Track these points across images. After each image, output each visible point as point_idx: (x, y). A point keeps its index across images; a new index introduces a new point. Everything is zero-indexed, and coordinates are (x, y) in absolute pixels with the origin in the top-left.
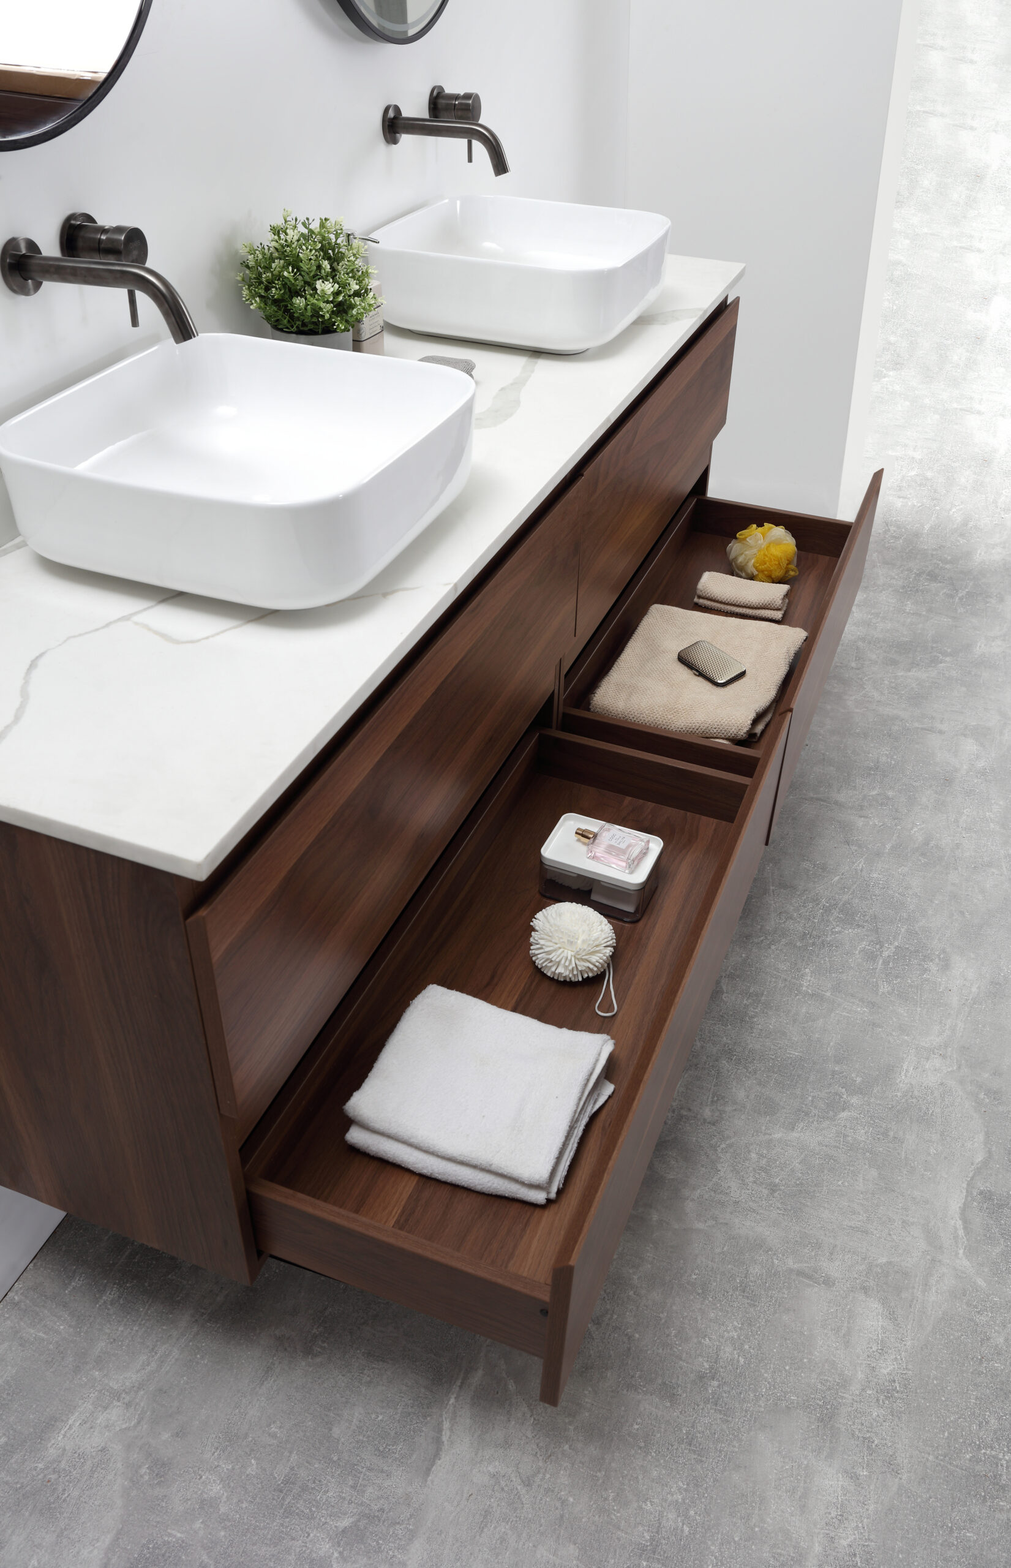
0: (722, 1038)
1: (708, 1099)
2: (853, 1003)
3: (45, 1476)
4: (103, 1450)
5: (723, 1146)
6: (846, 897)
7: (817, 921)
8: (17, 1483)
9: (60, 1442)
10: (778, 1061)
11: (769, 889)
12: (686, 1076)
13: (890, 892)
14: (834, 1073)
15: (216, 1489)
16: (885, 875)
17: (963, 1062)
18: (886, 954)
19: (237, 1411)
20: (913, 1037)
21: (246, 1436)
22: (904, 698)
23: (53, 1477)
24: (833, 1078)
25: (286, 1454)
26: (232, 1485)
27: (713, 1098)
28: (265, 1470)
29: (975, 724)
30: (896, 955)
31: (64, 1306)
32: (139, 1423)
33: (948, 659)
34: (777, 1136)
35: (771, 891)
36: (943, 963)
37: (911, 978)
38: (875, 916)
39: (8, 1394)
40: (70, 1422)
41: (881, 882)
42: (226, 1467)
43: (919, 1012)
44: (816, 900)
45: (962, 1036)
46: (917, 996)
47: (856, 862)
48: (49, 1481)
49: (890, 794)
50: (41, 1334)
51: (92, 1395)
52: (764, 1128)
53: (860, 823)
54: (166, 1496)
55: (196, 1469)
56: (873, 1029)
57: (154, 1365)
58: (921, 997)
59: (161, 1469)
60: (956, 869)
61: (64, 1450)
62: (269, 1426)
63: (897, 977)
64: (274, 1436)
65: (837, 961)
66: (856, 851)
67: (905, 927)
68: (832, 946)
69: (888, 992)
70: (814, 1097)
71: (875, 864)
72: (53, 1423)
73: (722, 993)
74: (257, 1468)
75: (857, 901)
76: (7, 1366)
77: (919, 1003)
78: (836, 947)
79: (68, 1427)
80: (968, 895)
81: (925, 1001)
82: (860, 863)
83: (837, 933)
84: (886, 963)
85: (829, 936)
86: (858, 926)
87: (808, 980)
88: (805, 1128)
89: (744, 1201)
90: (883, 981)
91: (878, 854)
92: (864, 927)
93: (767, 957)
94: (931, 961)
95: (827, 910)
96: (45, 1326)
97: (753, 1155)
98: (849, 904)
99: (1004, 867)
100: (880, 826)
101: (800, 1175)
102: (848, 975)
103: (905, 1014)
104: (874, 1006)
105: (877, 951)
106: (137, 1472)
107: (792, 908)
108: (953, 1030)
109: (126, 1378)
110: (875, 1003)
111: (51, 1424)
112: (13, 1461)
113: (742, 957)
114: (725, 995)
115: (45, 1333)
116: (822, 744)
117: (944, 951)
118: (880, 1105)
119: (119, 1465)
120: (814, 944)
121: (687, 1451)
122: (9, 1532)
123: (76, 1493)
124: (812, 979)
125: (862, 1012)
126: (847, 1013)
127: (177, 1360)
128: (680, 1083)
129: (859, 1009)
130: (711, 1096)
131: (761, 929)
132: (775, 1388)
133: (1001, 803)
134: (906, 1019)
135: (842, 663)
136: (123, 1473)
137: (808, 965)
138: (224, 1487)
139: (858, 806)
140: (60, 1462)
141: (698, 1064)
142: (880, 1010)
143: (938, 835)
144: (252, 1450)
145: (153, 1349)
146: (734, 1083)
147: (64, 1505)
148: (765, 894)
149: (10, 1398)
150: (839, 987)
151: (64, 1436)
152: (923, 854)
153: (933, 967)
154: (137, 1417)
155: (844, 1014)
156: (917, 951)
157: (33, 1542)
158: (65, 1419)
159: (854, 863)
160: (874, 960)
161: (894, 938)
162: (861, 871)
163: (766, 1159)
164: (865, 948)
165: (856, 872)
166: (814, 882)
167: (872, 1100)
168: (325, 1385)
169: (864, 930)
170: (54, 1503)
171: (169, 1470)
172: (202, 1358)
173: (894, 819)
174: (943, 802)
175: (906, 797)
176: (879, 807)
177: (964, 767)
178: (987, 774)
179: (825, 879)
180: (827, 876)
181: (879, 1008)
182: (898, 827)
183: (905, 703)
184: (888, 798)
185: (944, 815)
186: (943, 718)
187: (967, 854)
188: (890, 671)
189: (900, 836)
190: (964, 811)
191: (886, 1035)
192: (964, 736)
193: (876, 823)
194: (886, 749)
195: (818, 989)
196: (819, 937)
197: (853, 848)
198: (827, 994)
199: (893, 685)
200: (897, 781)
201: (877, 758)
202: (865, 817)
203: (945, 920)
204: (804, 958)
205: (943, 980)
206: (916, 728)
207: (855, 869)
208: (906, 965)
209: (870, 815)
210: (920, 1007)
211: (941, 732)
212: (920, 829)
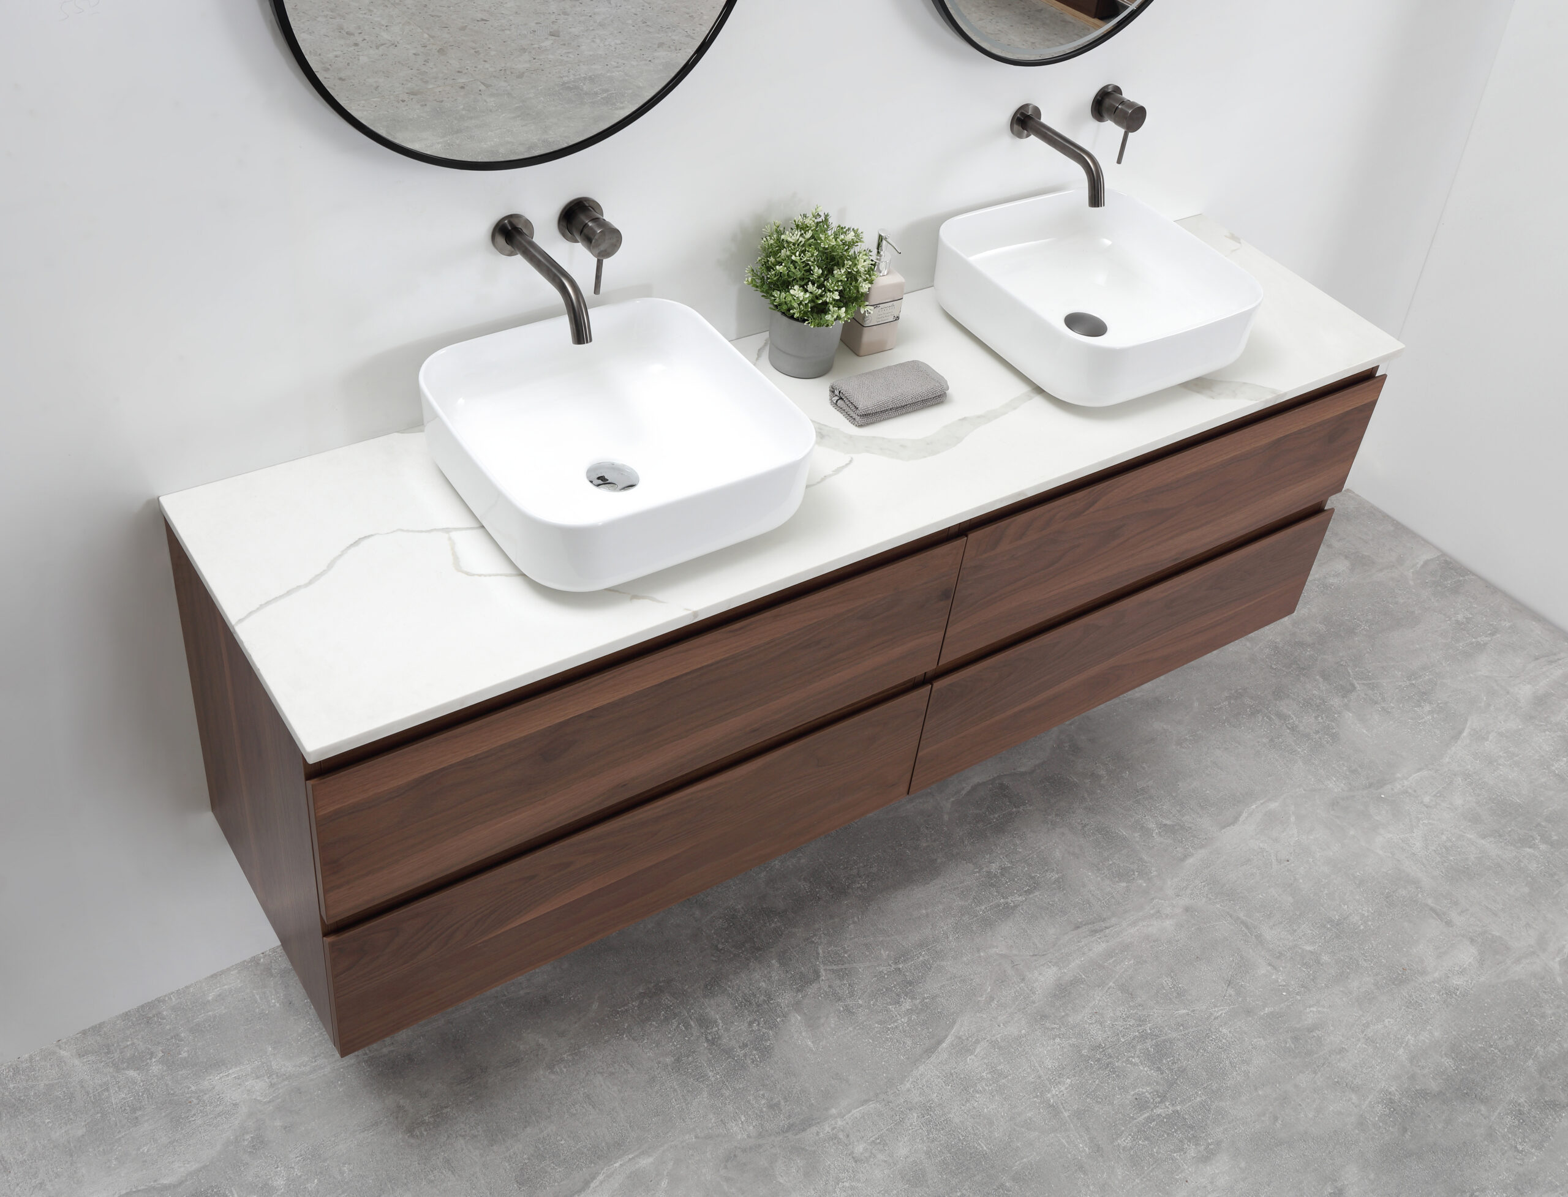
0: (933, 1093)
1: (872, 1137)
2: (1081, 1136)
3: (190, 1097)
4: (235, 1105)
5: (847, 1184)
7: (1123, 1040)
8: (172, 1089)
9: (216, 1081)
10: (963, 1144)
11: (1108, 984)
12: (872, 1106)
13: (1224, 1056)
14: (1002, 1186)
15: (280, 1182)
16: (1235, 1037)
18: (1158, 1111)
19: (333, 1139)
21: (325, 1160)
22: (1446, 864)
23: (195, 1101)
24: (996, 1190)
25: (340, 1191)
26: (292, 1187)
27: (876, 1139)
28: (318, 1192)
29: (1498, 934)
30: (1167, 1119)
31: (285, 987)
32: (269, 1102)
33: (1543, 847)
35: (1108, 986)
36: (1205, 1154)
37: (1159, 1148)
39: (210, 1025)
40: (230, 1071)
41: (1224, 1041)
42: (297, 1172)
43: (1135, 1183)
46: (1148, 1169)
47: (1220, 1006)
48: (190, 1102)
49: (1325, 958)
50: (257, 997)
51: (256, 1062)
53: (1263, 970)
54: (247, 1164)
55: (279, 1160)
56: (1076, 1171)
57: (308, 1068)
58: (1151, 1171)
59: (259, 1144)
60: (1315, 1073)
61: (214, 1088)
62: (344, 1164)
63: (1147, 1139)
64: (342, 1173)
65: (1105, 1089)
66: (1230, 996)
67: (1204, 1098)
68: (1114, 1072)
69: (1124, 1147)
71: (1235, 1020)
72: (220, 1065)
73: (972, 1054)
74: (315, 1187)
75: (1181, 1044)
76: (223, 1005)
77: (1143, 1176)
78: (1118, 1076)
79: (227, 1073)
80: (1300, 1105)
81: (1151, 1177)
82: (1222, 1010)
83: (1131, 1063)
84: (1150, 1119)
85: (1120, 1062)
86: (1159, 1069)
87: (1059, 1091)
90: (1130, 1135)
91: (1249, 1012)
92: (1162, 1074)
93: (1043, 1045)
94: (1196, 1145)
95: (1143, 1037)
96: (264, 993)
98: (1171, 1043)
99: (1369, 1100)
100: (1280, 986)
102: (1103, 1109)
103: (1120, 1177)
104: (1098, 1151)
105: (1152, 1103)
106: (243, 1134)
109: (285, 1065)
110: (1102, 1148)
111: (217, 1064)
112: (180, 1073)
113: (1020, 1031)
114: (973, 1057)
115: (260, 998)
116: (1305, 868)
117: (1219, 1143)
119: (237, 1122)
122: (146, 1118)
123: (199, 1122)
124: (1065, 1092)
125: (1081, 1149)
126: (1067, 1142)
127: (324, 1075)
128: (861, 1108)
129: (1081, 1145)
130: (877, 1136)
131: (1063, 1017)
133: (1436, 1034)
134: (1117, 1182)
135: (1415, 791)
136: (235, 1130)
137: (1075, 1076)
138: (285, 1185)
139: (1278, 953)
140: (205, 1094)
141: (891, 1102)
142: (1100, 1159)
143: (1331, 1028)
144: (321, 1173)
145: (316, 1057)
146: (906, 1139)
147: (188, 1125)
148: (1099, 986)
149: (208, 1028)
150: (1083, 1114)
151: (221, 1078)
152: (1296, 1039)
153: (1192, 1151)
154: (271, 1097)
155: (1064, 1141)
156: (1192, 1127)
157: (154, 1135)
158: (229, 1067)
159: (1215, 1006)
160: (1141, 1111)
161: (1182, 1102)
162: (1216, 1018)
164: (1144, 1093)
165: (1209, 1017)
166: (1158, 1002)
168: (402, 1162)
169: (1160, 1076)
170: (183, 1119)
171: (263, 1148)
172: (341, 1085)
173: (1303, 986)
174: (1373, 998)
175: (1339, 972)
176: (1299, 966)
177: (1436, 975)
178: (1454, 996)
179: (1172, 1006)
180: (1176, 1004)
181: (1102, 1156)
182: (1299, 998)
183: (1442, 872)
184: (1318, 962)
185: (1361, 1013)
186: (1468, 910)
187: (1342, 1065)
188: (1462, 827)
189: (1292, 1007)
190: (1386, 1020)
191: (1084, 1185)
192: (1471, 942)
193: (1279, 981)
194: (1371, 909)
195: (1062, 1104)
196: (1111, 1057)
197: (1231, 991)
198: (1066, 1114)
199: (1449, 844)
200: (1348, 949)
201: (1350, 914)
202: (1274, 968)
203: (1251, 1115)
204: (1077, 1069)
205: (1190, 1169)
206: (1427, 905)
207: (1211, 1014)
208: (1168, 1134)
209: (1281, 969)
210: (1142, 1180)
211: (1449, 923)
212: (1319, 1012)
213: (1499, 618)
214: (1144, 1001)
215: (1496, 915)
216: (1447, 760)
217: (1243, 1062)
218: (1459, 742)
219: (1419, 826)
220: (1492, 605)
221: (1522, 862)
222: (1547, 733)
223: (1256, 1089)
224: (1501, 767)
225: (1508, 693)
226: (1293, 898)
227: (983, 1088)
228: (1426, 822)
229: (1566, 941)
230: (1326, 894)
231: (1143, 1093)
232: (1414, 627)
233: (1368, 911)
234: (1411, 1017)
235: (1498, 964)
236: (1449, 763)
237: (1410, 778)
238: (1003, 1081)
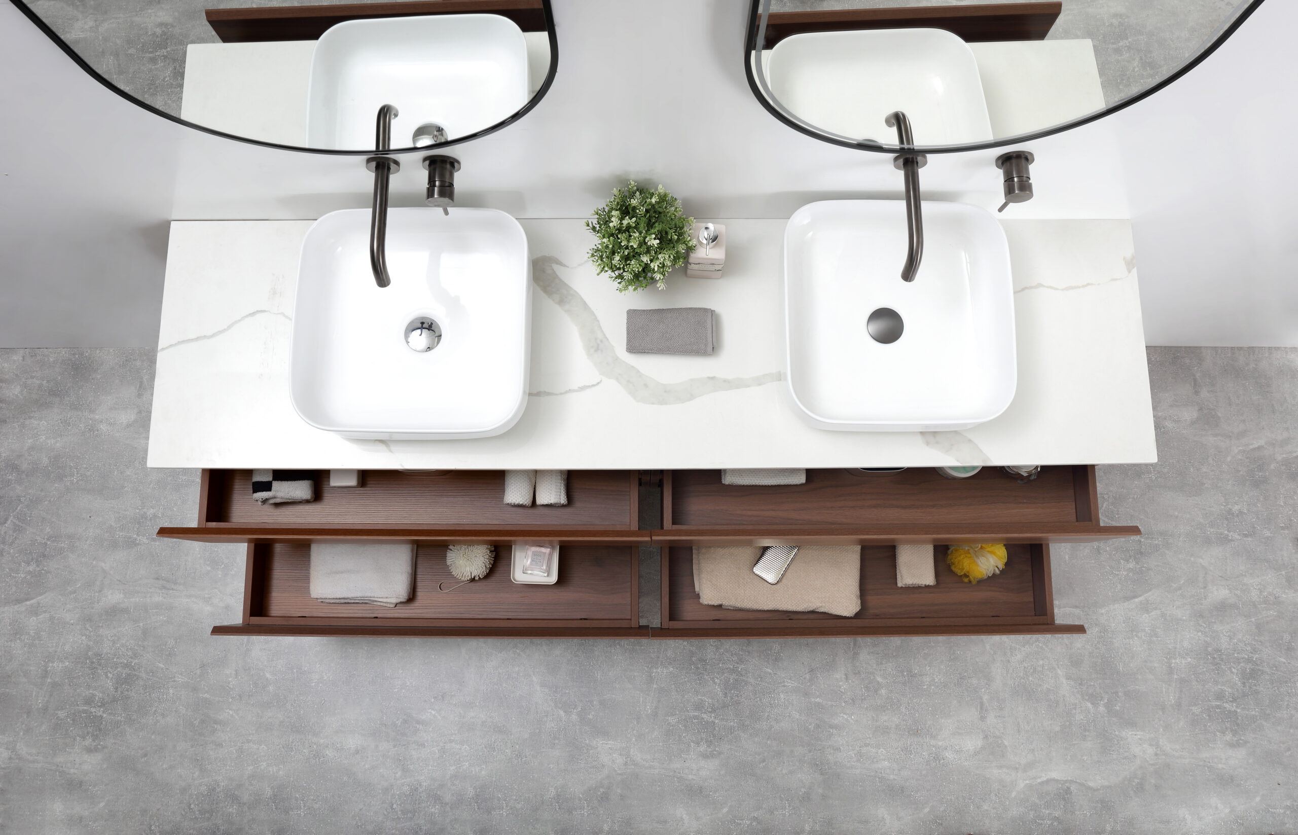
2: (653, 704)
5: (518, 653)
6: (752, 680)
7: (721, 666)
10: (590, 668)
13: (768, 710)
14: (591, 702)
16: (785, 703)
17: (626, 776)
18: (704, 716)
20: (636, 743)
22: (1023, 681)
24: (587, 702)
29: (1006, 744)
30: (705, 723)
33: (1102, 709)
34: (534, 679)
36: (708, 754)
37: (687, 735)
38: (740, 703)
41: (776, 701)
43: (659, 744)
44: (741, 661)
45: (646, 773)
46: (672, 741)
47: (793, 681)
49: (883, 691)
52: (538, 670)
53: (839, 675)
56: (635, 718)
58: (672, 744)
60: (810, 752)
63: (685, 726)
65: (687, 687)
66: (805, 678)
67: (735, 725)
68: (700, 681)
69: (670, 723)
70: (569, 693)
71: (794, 694)
75: (751, 688)
77: (666, 743)
78: (700, 684)
80: (784, 763)
81: (669, 747)
82: (793, 684)
83: (714, 681)
84: (696, 717)
85: (709, 677)
86: (726, 694)
87: (661, 672)
88: (545, 693)
89: (486, 670)
90: (678, 719)
91: (806, 694)
92: (725, 698)
94: (708, 746)
95: (734, 671)
97: (517, 669)
98: (746, 685)
100: (840, 690)
101: (512, 696)
102: (676, 695)
103: (653, 736)
104: (654, 716)
105: (705, 710)
107: (728, 647)
108: (650, 768)
110: (658, 716)
117: (721, 753)
118: (576, 732)
120: (698, 668)
121: (346, 676)
124: (665, 674)
125: (646, 709)
126: (643, 701)
129: (649, 708)
132: (387, 709)
137: (677, 669)
139: (859, 671)
142: (652, 721)
143: (845, 734)
150: (664, 692)
152: (818, 726)
153: (703, 748)
155: (641, 699)
156: (714, 736)
159: (790, 679)
160: (695, 710)
161: (722, 720)
162: (784, 686)
163: (516, 676)
165: (781, 683)
166: (760, 656)
167: (578, 727)
169: (723, 698)
173: (853, 700)
174: (887, 732)
175: (883, 704)
176: (862, 686)
177: (940, 743)
178: (937, 762)
179: (766, 663)
180: (769, 664)
181: (654, 720)
182: (843, 704)
183: (1014, 683)
184: (876, 691)
185: (871, 736)
186: (1004, 717)
187: (829, 757)
188: (1061, 663)
189: (834, 707)
190: (881, 750)
191: (632, 728)
192: (984, 738)
193: (842, 688)
194: (942, 679)
195: (658, 679)
196: (706, 670)
197: (808, 676)
198: (655, 686)
199: (1040, 669)
200: (902, 695)
201: (926, 675)
202: (847, 678)
203: (752, 751)
204: (682, 666)
205: (693, 756)
206: (981, 698)
207: (784, 682)
208: (698, 731)
209: (850, 681)
210: (663, 745)
211: (983, 718)
212: (847, 720)
213: (1267, 526)
214: (753, 651)
215: (1019, 731)
216: (1103, 611)
217: (776, 720)
218: (1126, 604)
219: (1032, 645)
220: (1274, 511)
221: (1075, 710)
222: (1200, 634)
223: (768, 739)
224: (1136, 638)
225: (1205, 588)
226: (901, 643)
227: (624, 644)
228: (1040, 645)
229: (1046, 775)
230: (924, 653)
231: (705, 701)
232: (1190, 497)
233: (940, 679)
234: (898, 757)
235: (986, 761)
236: (1102, 614)
237: (1062, 609)
238: (637, 647)
